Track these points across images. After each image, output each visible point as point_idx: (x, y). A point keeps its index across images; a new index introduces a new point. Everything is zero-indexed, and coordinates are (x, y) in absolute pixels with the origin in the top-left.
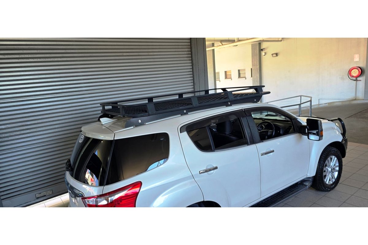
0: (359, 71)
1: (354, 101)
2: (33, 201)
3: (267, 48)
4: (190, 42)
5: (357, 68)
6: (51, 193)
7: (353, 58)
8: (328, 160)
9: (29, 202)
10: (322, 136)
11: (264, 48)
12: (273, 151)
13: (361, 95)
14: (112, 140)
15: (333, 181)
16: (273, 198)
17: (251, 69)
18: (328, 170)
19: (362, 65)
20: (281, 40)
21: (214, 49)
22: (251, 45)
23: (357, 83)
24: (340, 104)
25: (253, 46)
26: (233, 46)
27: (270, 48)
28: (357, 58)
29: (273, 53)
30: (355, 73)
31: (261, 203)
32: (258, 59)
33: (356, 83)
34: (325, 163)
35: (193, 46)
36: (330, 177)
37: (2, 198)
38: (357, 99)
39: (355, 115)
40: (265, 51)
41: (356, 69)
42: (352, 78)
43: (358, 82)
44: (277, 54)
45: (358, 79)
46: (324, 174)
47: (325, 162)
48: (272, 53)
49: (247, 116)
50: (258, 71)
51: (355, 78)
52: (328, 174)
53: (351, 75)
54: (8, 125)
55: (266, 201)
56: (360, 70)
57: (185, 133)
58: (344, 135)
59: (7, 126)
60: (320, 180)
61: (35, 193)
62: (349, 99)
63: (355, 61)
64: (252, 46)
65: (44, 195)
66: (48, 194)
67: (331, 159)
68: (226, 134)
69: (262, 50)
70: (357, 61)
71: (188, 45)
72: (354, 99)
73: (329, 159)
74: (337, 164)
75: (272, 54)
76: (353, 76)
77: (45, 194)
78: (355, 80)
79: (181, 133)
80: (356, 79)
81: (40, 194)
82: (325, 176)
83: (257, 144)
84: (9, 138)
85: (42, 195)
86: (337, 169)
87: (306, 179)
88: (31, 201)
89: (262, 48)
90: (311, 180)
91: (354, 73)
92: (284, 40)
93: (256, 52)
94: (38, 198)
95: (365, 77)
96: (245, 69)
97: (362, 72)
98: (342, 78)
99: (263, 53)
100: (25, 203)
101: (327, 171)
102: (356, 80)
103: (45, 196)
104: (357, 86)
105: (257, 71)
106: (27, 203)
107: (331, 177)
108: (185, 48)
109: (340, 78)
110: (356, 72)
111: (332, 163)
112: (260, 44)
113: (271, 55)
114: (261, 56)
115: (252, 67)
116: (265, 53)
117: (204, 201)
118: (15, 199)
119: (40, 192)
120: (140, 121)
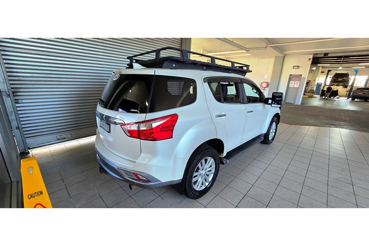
0: (266, 84)
2: (54, 141)
4: (182, 41)
5: (266, 82)
6: (70, 136)
7: (264, 77)
14: (153, 75)
19: (269, 81)
28: (266, 76)
35: (183, 43)
37: (26, 136)
43: (265, 90)
51: (263, 88)
56: (267, 84)
57: (207, 83)
61: (57, 135)
65: (64, 137)
66: (67, 137)
70: (266, 79)
71: (180, 42)
79: (204, 82)
81: (60, 136)
85: (62, 137)
87: (261, 135)
88: (52, 142)
90: (265, 135)
91: (264, 85)
94: (58, 139)
95: (268, 88)
97: (268, 85)
100: (47, 143)
103: (65, 138)
106: (49, 142)
108: (177, 44)
117: (216, 139)
118: (37, 138)
119: (60, 135)
120: (174, 65)
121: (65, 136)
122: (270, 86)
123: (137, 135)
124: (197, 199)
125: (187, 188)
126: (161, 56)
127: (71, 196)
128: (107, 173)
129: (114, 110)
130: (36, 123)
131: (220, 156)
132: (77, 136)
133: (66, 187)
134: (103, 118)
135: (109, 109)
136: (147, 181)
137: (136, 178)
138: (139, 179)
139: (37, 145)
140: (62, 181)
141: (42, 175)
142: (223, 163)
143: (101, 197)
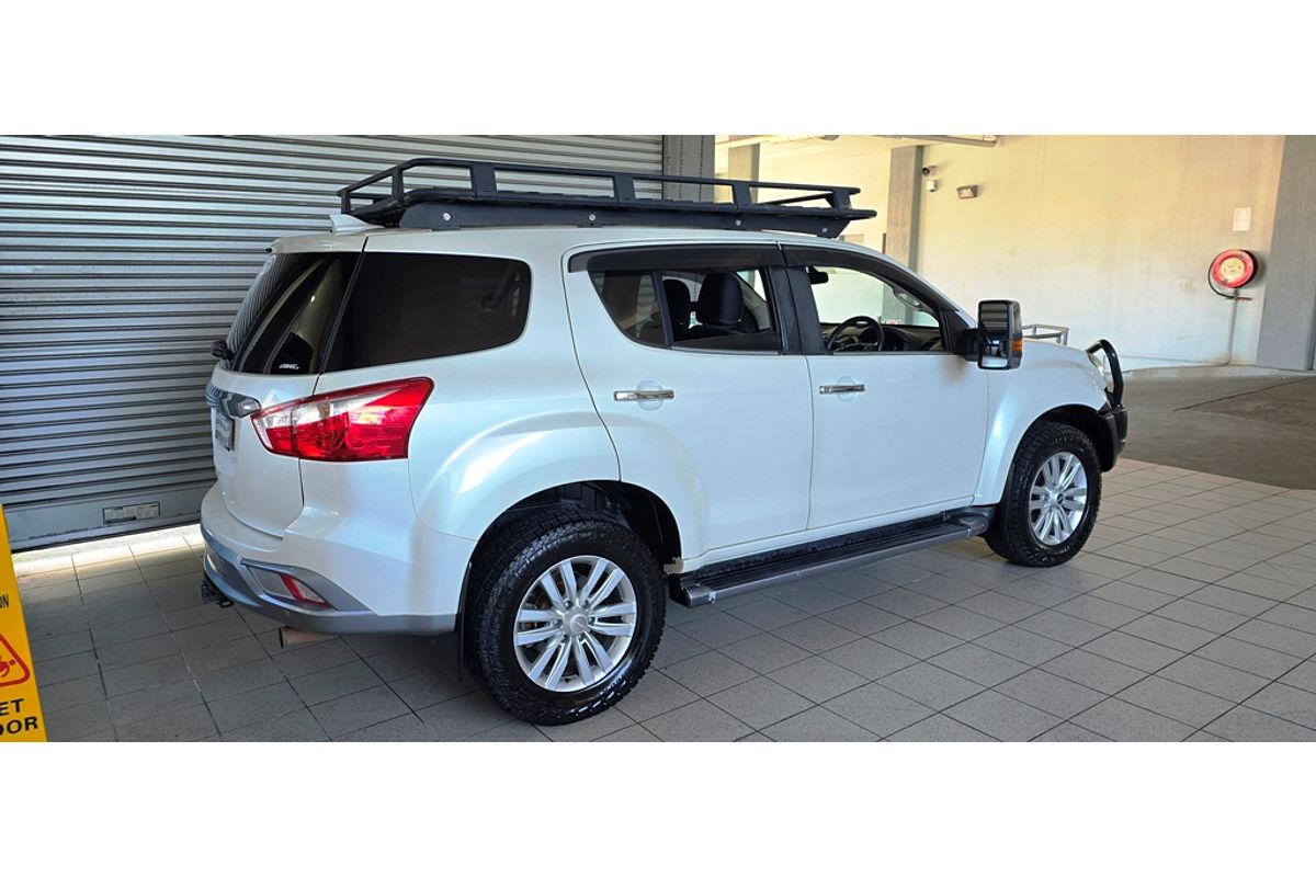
0: (1244, 262)
1: (1222, 368)
2: (94, 528)
3: (944, 166)
5: (1239, 253)
6: (153, 511)
7: (1228, 223)
8: (1050, 463)
9: (81, 530)
10: (1019, 355)
11: (933, 164)
12: (861, 388)
13: (1246, 350)
14: (358, 253)
15: (1065, 539)
16: (852, 543)
17: (885, 235)
18: (1047, 495)
19: (1259, 245)
20: (994, 142)
21: (758, 145)
22: (889, 153)
23: (1238, 309)
24: (1173, 375)
25: (896, 153)
26: (823, 138)
27: (954, 167)
28: (1242, 220)
29: (963, 185)
30: (1234, 271)
31: (810, 550)
32: (910, 200)
33: (1235, 308)
34: (1037, 467)
36: (1053, 524)
38: (1232, 363)
39: (1210, 405)
40: (935, 178)
41: (1236, 256)
42: (1222, 287)
43: (1240, 303)
44: (975, 191)
45: (1243, 292)
46: (1033, 505)
47: (1036, 464)
48: (960, 186)
49: (791, 268)
50: (908, 243)
51: (1230, 291)
52: (1047, 510)
53: (1217, 279)
54: (38, 267)
55: (826, 550)
56: (1251, 264)
57: (585, 275)
58: (1115, 398)
59: (37, 269)
60: (1016, 520)
61: (105, 504)
62: (1206, 362)
63: (1235, 229)
64: (892, 156)
65: (131, 515)
66: (144, 516)
67: (1062, 463)
68: (722, 324)
69: (926, 171)
70: (1244, 232)
72: (1224, 362)
73: (1054, 460)
74: (1083, 485)
75: (959, 189)
76: (1225, 283)
77: (135, 515)
78: (1231, 298)
79: (570, 271)
80: (1236, 292)
81: (118, 508)
82: (1037, 513)
83: (808, 357)
84: (38, 308)
85: (124, 513)
86: (1083, 500)
87: (969, 511)
88: (86, 529)
89: (925, 166)
90: (986, 514)
91: (1228, 270)
92: (1002, 143)
93: (904, 176)
94: (109, 523)
95: (1264, 288)
96: (862, 235)
97: (1257, 269)
98: (1190, 289)
99: (929, 185)
100: (68, 532)
101: (1046, 500)
102: (1235, 297)
103: (134, 518)
104: (1238, 316)
105: (902, 246)
106: (74, 531)
107: (1057, 522)
109: (1181, 286)
110: (1236, 268)
111: (1063, 476)
112: (920, 149)
113: (956, 192)
114: (923, 192)
115: (888, 230)
116: (937, 185)
117: (620, 482)
118: (34, 513)
119: (118, 503)
120: (447, 217)
121: (134, 511)
122: (1271, 272)
123: (288, 446)
124: (544, 725)
125: (486, 660)
126: (409, 186)
127: (109, 696)
128: (224, 604)
129: (266, 373)
130: (34, 451)
131: (669, 570)
132: (181, 514)
133: (101, 672)
134: (222, 404)
135: (244, 371)
136: (321, 603)
137: (292, 597)
138: (300, 601)
139: (31, 538)
140: (92, 653)
141: (29, 634)
142: (684, 601)
143: (206, 704)
